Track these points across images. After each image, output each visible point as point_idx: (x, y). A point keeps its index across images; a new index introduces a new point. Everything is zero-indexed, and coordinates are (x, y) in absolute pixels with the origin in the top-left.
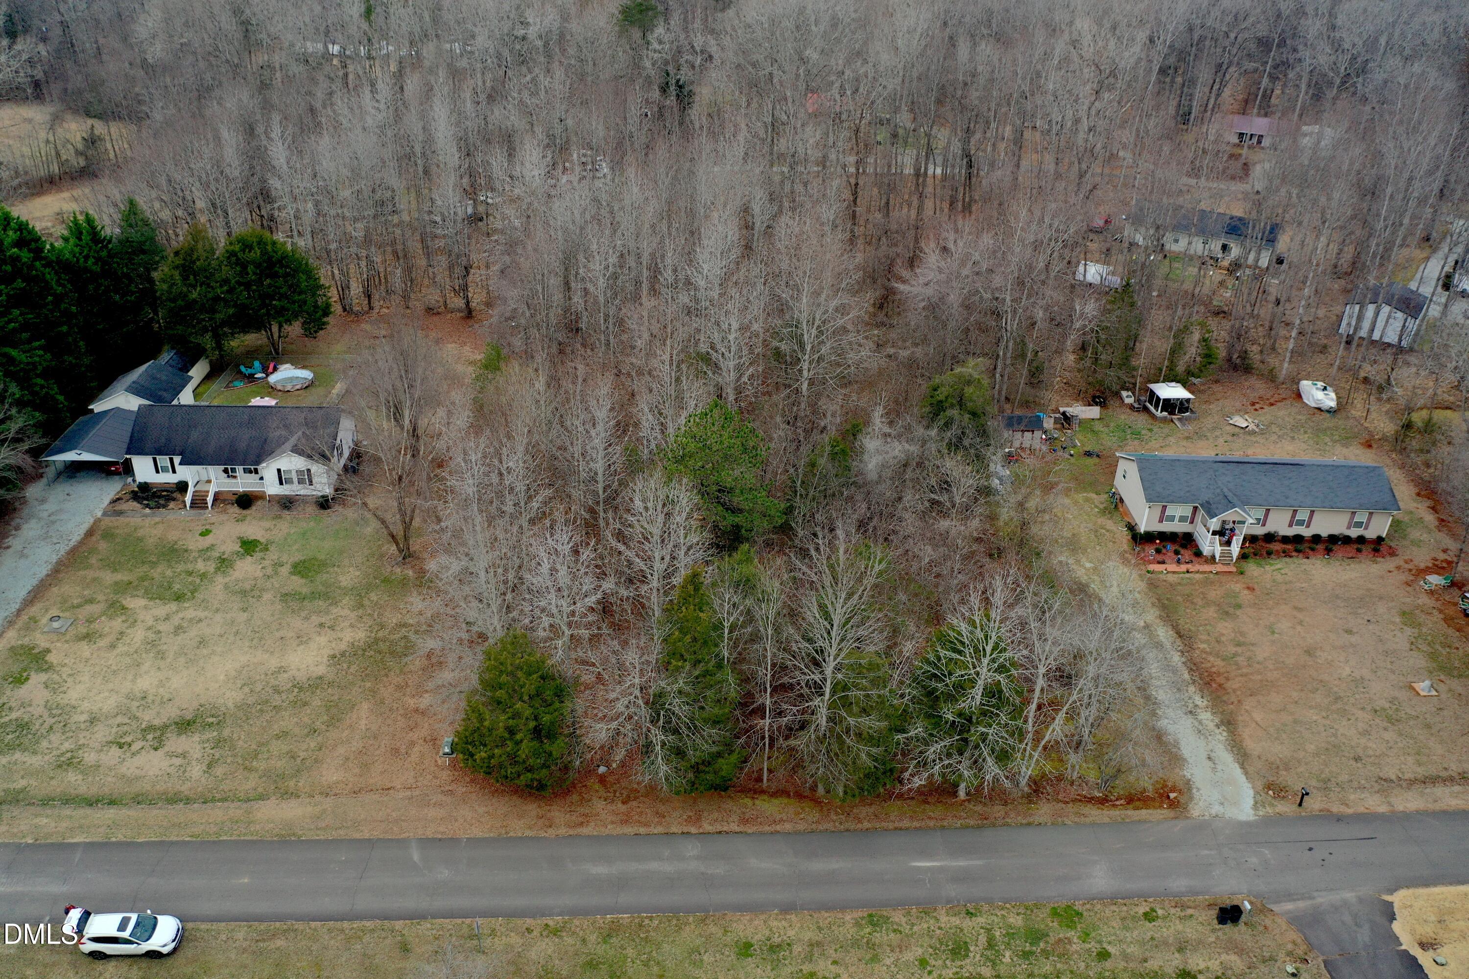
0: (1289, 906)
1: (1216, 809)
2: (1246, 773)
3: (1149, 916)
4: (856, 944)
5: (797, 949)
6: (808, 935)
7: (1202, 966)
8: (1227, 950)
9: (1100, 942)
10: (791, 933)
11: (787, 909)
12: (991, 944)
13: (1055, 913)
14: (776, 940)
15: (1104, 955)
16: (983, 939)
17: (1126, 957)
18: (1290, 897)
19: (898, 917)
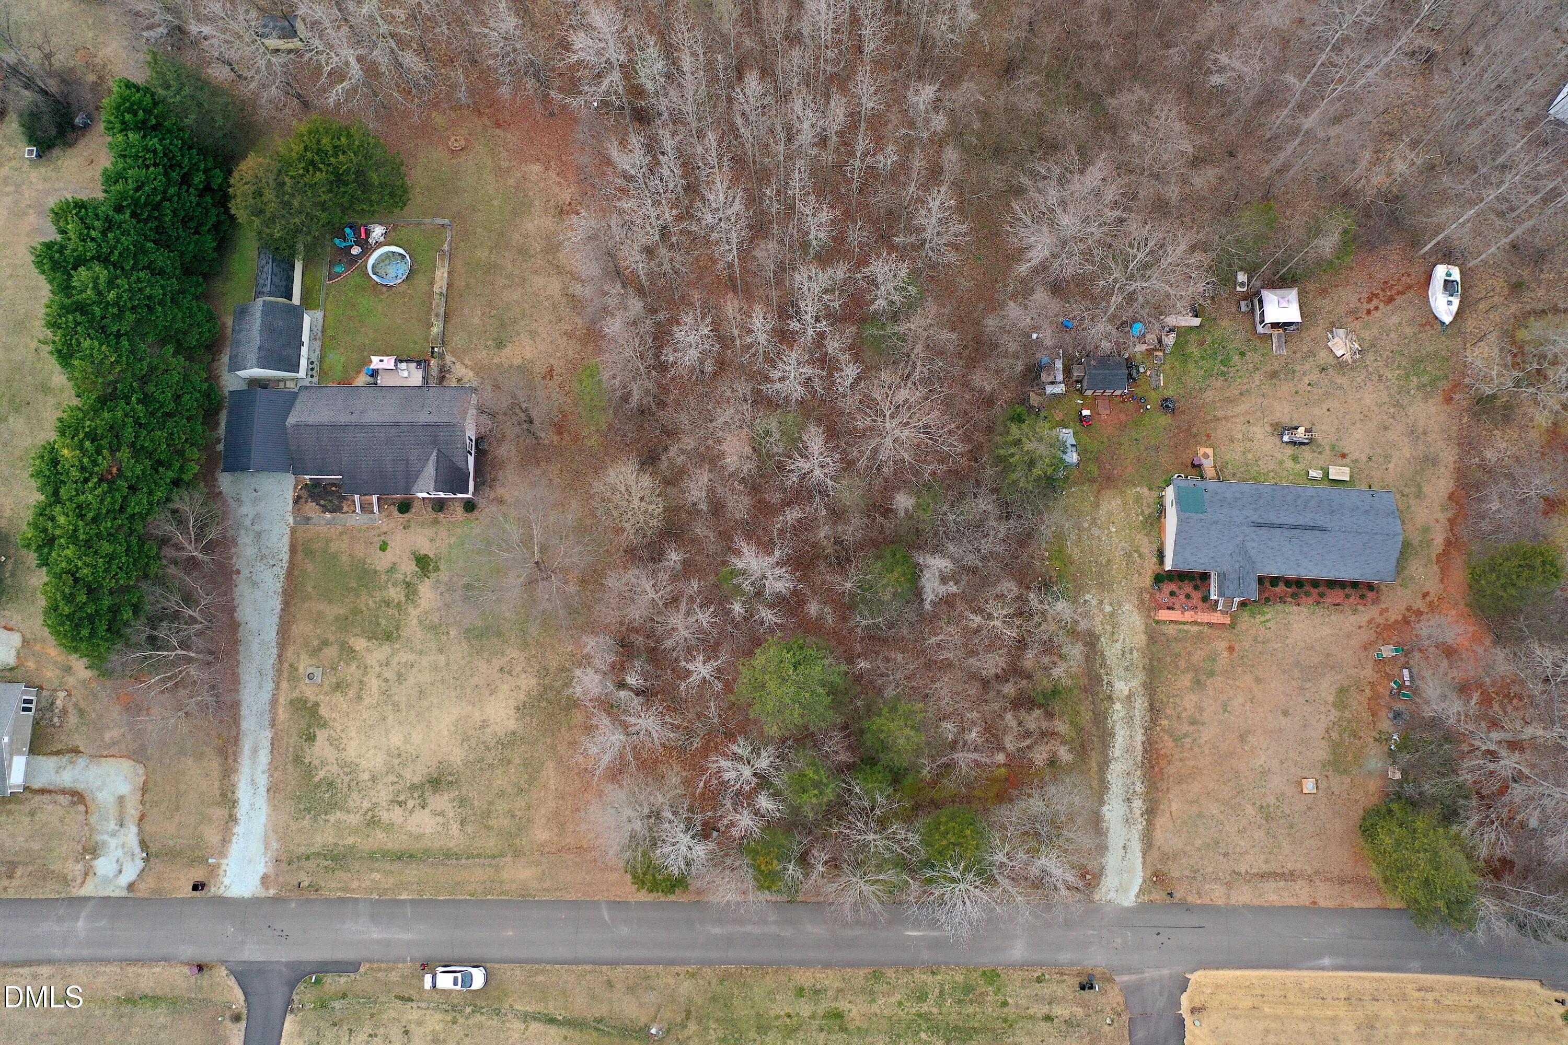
0: (1126, 978)
2: (1144, 863)
3: (1039, 980)
4: (863, 990)
5: (829, 993)
6: (837, 984)
7: (1060, 1013)
8: (1078, 1004)
9: (1005, 995)
10: (827, 982)
11: (827, 965)
12: (941, 994)
13: (984, 974)
14: (818, 987)
15: (1005, 1004)
16: (937, 991)
17: (1017, 1005)
18: (1129, 970)
19: (890, 973)
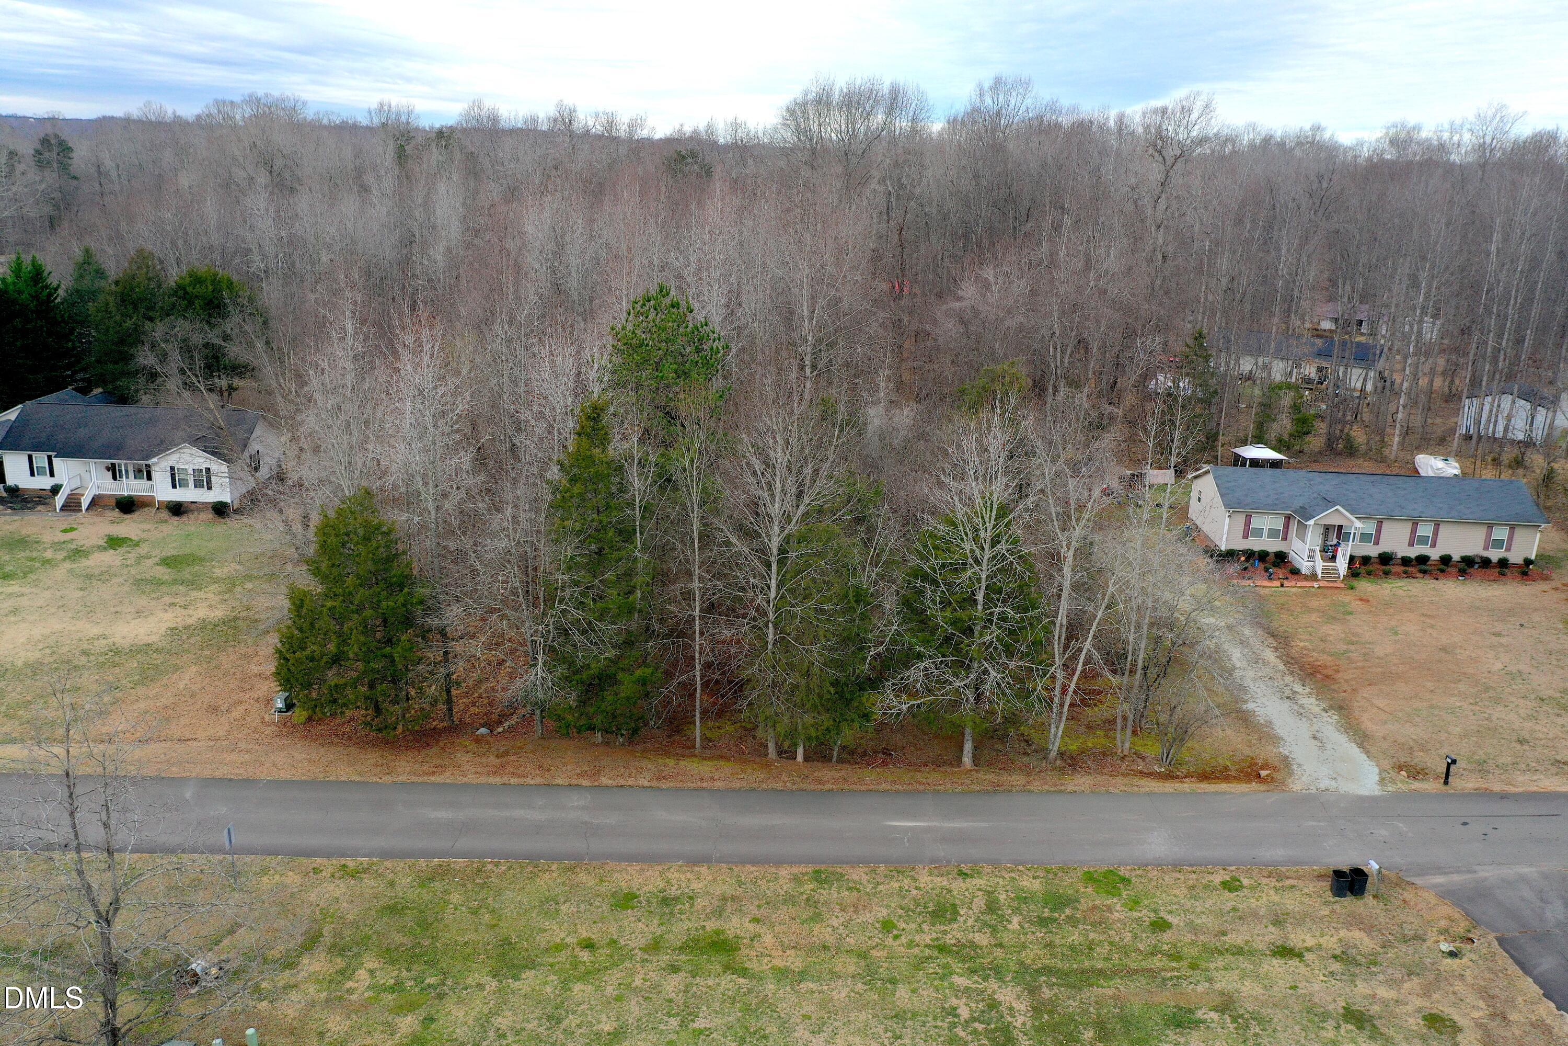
0: (1440, 879)
1: (1325, 783)
2: (1367, 753)
3: (1231, 886)
4: (790, 900)
5: (700, 903)
6: (720, 889)
7: (1310, 942)
8: (1349, 925)
9: (1155, 911)
10: (696, 886)
11: (693, 861)
12: (992, 907)
13: (1090, 878)
14: (673, 891)
15: (1160, 926)
16: (980, 902)
17: (1194, 929)
18: (1439, 870)
19: (858, 874)
